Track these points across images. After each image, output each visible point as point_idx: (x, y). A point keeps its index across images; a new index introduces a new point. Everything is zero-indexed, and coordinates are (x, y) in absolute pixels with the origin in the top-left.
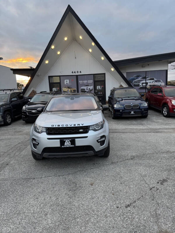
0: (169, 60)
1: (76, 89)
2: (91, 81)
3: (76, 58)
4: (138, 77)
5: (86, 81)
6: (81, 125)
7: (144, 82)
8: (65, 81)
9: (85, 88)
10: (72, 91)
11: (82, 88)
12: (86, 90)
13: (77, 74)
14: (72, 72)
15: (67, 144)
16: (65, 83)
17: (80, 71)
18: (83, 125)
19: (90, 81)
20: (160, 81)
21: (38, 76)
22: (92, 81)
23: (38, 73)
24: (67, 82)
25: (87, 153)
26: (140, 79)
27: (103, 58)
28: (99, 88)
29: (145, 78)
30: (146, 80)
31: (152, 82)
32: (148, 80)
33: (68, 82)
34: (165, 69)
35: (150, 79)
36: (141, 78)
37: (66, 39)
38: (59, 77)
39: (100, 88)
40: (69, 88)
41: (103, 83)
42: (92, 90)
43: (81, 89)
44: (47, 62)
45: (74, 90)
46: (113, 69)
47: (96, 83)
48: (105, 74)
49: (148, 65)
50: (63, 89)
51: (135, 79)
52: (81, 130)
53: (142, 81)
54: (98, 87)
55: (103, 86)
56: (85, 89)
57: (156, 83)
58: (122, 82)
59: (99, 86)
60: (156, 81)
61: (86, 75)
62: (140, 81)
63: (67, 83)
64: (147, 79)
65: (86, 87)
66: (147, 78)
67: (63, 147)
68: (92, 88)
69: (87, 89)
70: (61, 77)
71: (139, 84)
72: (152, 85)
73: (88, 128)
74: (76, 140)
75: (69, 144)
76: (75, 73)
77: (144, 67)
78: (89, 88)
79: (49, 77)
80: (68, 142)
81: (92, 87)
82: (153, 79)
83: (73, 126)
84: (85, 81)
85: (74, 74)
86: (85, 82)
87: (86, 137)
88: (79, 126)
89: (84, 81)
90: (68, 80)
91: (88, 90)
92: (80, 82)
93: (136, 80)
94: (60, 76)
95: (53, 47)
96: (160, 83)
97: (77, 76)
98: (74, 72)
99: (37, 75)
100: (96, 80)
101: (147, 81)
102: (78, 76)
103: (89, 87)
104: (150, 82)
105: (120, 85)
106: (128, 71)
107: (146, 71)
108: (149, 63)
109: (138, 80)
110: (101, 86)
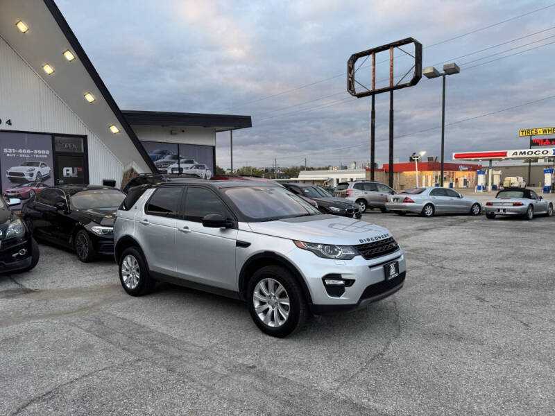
0: (218, 128)
2: (44, 152)
4: (163, 153)
5: (29, 151)
7: (176, 166)
9: (25, 170)
11: (13, 169)
12: (27, 177)
17: (9, 121)
19: (40, 152)
20: (204, 168)
22: (48, 152)
26: (167, 158)
27: (90, 98)
28: (70, 172)
29: (177, 158)
30: (179, 163)
31: (191, 168)
32: (182, 163)
34: (212, 144)
35: (186, 162)
36: (168, 156)
39: (73, 172)
41: (81, 160)
42: (48, 177)
43: (11, 174)
46: (114, 129)
47: (59, 160)
48: (85, 138)
49: (183, 131)
51: (158, 159)
53: (172, 163)
54: (65, 169)
55: (81, 169)
56: (23, 175)
57: (197, 170)
58: (134, 163)
59: (71, 169)
60: (197, 167)
61: (26, 135)
62: (167, 164)
64: (182, 160)
65: (28, 168)
66: (181, 158)
68: (48, 173)
69: (32, 175)
71: (166, 171)
72: (191, 173)
77: (175, 134)
78: (39, 172)
81: (46, 170)
82: (191, 162)
84: (24, 151)
86: (25, 153)
89: (20, 151)
91: (34, 178)
92: (5, 150)
93: (160, 161)
96: (204, 171)
100: (58, 149)
101: (182, 166)
102: (1, 133)
103: (37, 169)
104: (187, 168)
105: (128, 168)
106: (142, 138)
107: (178, 144)
108: (184, 128)
109: (164, 162)
110: (75, 169)
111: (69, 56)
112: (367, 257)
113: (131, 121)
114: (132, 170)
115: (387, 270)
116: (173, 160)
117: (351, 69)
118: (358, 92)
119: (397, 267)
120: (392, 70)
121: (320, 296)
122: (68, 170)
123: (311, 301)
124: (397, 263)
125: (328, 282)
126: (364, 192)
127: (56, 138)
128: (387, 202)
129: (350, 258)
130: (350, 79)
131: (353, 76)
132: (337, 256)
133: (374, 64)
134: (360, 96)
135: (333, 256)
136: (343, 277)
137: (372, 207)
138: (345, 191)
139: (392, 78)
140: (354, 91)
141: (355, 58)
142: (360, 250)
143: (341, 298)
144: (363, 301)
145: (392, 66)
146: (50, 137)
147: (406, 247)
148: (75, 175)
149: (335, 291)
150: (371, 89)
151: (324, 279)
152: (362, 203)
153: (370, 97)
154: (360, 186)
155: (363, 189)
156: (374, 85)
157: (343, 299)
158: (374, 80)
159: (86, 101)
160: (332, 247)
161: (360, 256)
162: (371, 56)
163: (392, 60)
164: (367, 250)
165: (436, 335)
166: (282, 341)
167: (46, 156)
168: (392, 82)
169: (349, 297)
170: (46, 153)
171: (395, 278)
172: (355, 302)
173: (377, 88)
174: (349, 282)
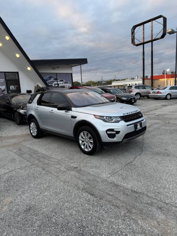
0: (73, 65)
2: (2, 80)
4: (50, 78)
7: (56, 83)
19: (0, 80)
22: (3, 80)
26: (52, 80)
28: (13, 88)
29: (56, 79)
30: (57, 81)
31: (62, 84)
34: (71, 72)
35: (60, 81)
36: (53, 79)
39: (14, 88)
41: (17, 82)
42: (5, 90)
46: (29, 69)
47: (8, 83)
48: (18, 73)
51: (49, 80)
52: (140, 115)
53: (54, 82)
54: (11, 87)
57: (65, 84)
58: (38, 82)
59: (13, 86)
60: (65, 83)
62: (52, 82)
64: (58, 80)
66: (58, 79)
67: (137, 130)
68: (4, 88)
71: (52, 85)
72: (62, 86)
77: (55, 69)
78: (1, 88)
82: (62, 81)
88: (137, 112)
93: (49, 81)
96: (68, 84)
100: (7, 79)
101: (59, 83)
105: (36, 85)
106: (41, 71)
107: (56, 73)
108: (59, 66)
109: (51, 81)
110: (15, 86)
111: (7, 38)
112: (126, 121)
113: (35, 64)
114: (38, 86)
115: (136, 126)
116: (54, 81)
117: (133, 33)
118: (136, 43)
119: (141, 125)
120: (152, 32)
121: (105, 138)
122: (12, 87)
123: (101, 141)
124: (141, 123)
125: (108, 132)
126: (139, 90)
127: (6, 74)
128: (150, 94)
129: (118, 122)
130: (133, 38)
131: (134, 36)
132: (112, 121)
133: (144, 30)
134: (137, 45)
135: (111, 121)
136: (115, 130)
137: (143, 96)
138: (130, 90)
139: (152, 35)
140: (134, 43)
141: (135, 27)
142: (123, 118)
143: (114, 139)
144: (125, 140)
145: (152, 30)
146: (4, 73)
147: (154, 114)
148: (15, 89)
149: (112, 136)
150: (142, 42)
151: (107, 131)
152: (138, 95)
153: (142, 45)
154: (137, 87)
155: (139, 88)
156: (144, 40)
157: (115, 140)
158: (144, 38)
159: (16, 57)
160: (111, 117)
161: (123, 121)
162: (142, 26)
163: (152, 27)
164: (126, 118)
165: (158, 154)
166: (91, 157)
167: (3, 82)
168: (152, 38)
169: (118, 138)
171: (140, 129)
172: (120, 140)
173: (145, 41)
174: (118, 132)
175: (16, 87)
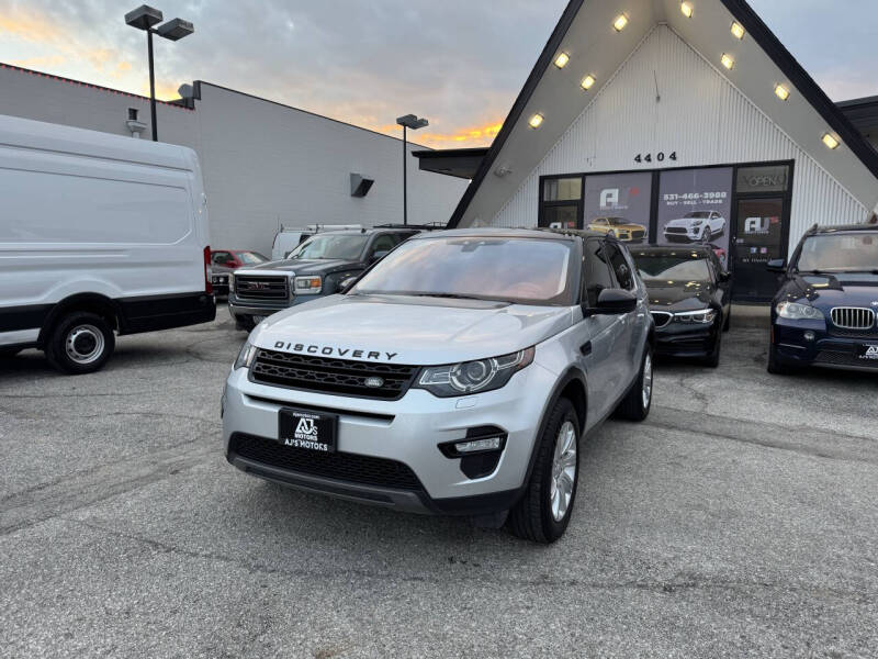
1: (645, 228)
2: (718, 195)
3: (658, 98)
5: (696, 196)
6: (383, 359)
8: (604, 193)
9: (687, 223)
10: (627, 237)
11: (673, 223)
12: (690, 235)
13: (655, 165)
14: (638, 159)
15: (305, 433)
16: (603, 204)
17: (674, 154)
18: (394, 361)
19: (712, 195)
21: (499, 176)
22: (724, 195)
23: (501, 163)
24: (609, 200)
25: (386, 498)
27: (782, 91)
28: (757, 226)
33: (615, 199)
37: (621, 23)
38: (579, 181)
39: (762, 225)
40: (614, 222)
42: (721, 234)
43: (670, 230)
44: (536, 121)
45: (634, 233)
46: (831, 141)
47: (740, 206)
48: (791, 163)
50: (590, 226)
52: (374, 382)
54: (748, 221)
55: (776, 220)
56: (684, 230)
59: (758, 220)
61: (695, 171)
63: (609, 204)
65: (693, 220)
67: (287, 442)
68: (720, 227)
69: (696, 231)
70: (588, 179)
73: (408, 377)
74: (345, 421)
75: (311, 437)
76: (649, 160)
78: (708, 227)
79: (543, 179)
80: (308, 423)
81: (719, 223)
83: (349, 357)
84: (690, 196)
85: (644, 165)
86: (691, 198)
87: (389, 418)
88: (372, 359)
89: (685, 196)
90: (616, 192)
91: (699, 236)
92: (666, 197)
94: (583, 176)
95: (562, 60)
97: (656, 173)
98: (642, 158)
99: (495, 173)
100: (741, 189)
102: (662, 175)
103: (706, 222)
110: (767, 220)
111: (738, 30)
112: (258, 376)
115: (287, 422)
122: (753, 223)
127: (740, 170)
146: (730, 170)
148: (765, 231)
159: (776, 98)
161: (247, 370)
167: (720, 201)
170: (720, 197)
175: (771, 225)
